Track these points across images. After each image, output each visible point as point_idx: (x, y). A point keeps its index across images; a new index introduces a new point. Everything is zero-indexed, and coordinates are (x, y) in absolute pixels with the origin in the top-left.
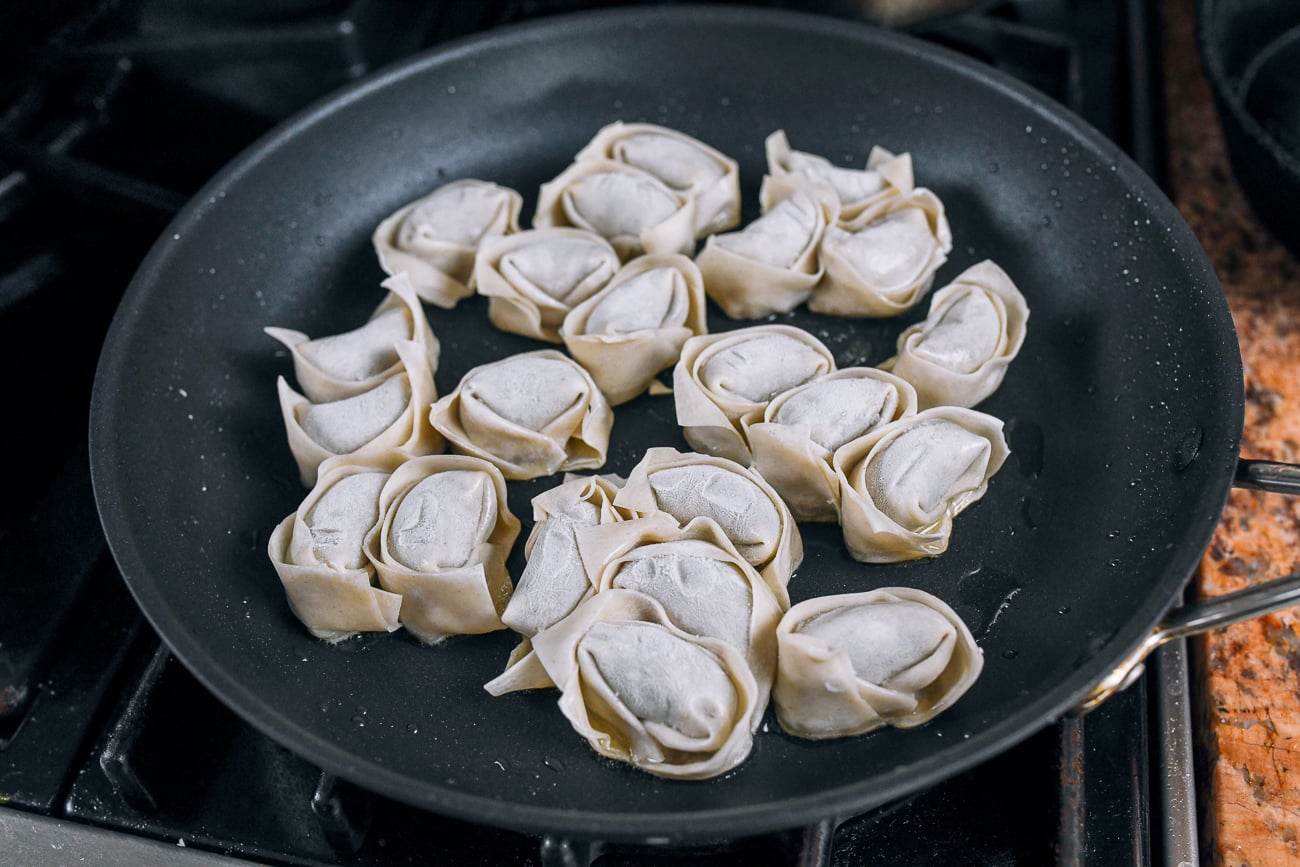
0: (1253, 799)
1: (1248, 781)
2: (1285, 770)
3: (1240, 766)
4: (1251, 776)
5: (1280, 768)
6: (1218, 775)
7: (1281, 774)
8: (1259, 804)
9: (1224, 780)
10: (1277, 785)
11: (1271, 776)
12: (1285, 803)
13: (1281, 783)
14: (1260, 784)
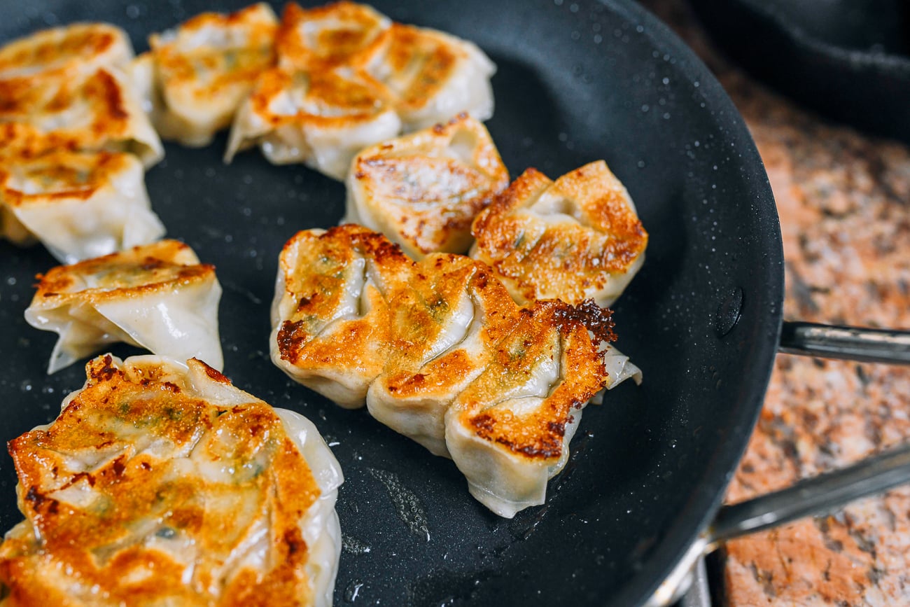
0: (763, 597)
1: (757, 577)
2: (790, 560)
3: (748, 564)
4: (760, 572)
5: (786, 559)
6: (729, 577)
7: (787, 565)
8: (770, 601)
9: (735, 581)
10: (784, 578)
11: (778, 570)
12: (793, 595)
13: (789, 575)
14: (768, 579)
